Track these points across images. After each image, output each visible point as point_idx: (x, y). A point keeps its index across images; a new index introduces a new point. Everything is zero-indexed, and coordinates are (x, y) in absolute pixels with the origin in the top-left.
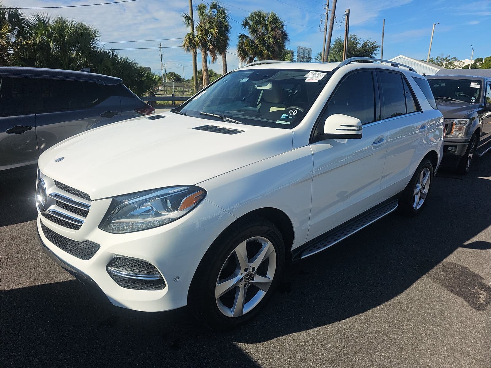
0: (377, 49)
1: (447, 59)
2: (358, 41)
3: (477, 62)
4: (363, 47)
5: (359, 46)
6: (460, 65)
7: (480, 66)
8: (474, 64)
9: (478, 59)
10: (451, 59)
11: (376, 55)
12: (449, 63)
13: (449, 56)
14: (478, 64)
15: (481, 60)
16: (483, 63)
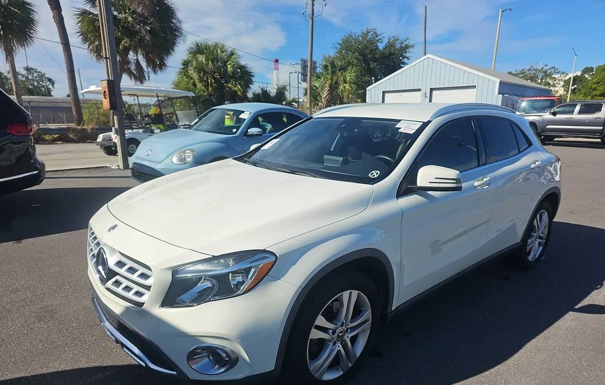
0: (411, 50)
1: (544, 69)
2: (380, 37)
3: (586, 73)
4: (386, 47)
5: (381, 46)
6: (562, 77)
7: (590, 78)
8: (581, 75)
9: (587, 68)
10: (549, 69)
11: (408, 59)
12: (546, 75)
13: (547, 65)
14: (587, 76)
15: (591, 69)
16: (593, 74)
